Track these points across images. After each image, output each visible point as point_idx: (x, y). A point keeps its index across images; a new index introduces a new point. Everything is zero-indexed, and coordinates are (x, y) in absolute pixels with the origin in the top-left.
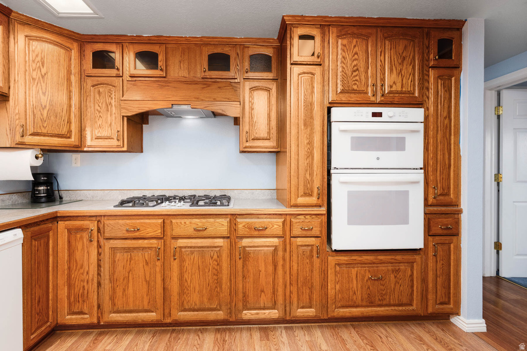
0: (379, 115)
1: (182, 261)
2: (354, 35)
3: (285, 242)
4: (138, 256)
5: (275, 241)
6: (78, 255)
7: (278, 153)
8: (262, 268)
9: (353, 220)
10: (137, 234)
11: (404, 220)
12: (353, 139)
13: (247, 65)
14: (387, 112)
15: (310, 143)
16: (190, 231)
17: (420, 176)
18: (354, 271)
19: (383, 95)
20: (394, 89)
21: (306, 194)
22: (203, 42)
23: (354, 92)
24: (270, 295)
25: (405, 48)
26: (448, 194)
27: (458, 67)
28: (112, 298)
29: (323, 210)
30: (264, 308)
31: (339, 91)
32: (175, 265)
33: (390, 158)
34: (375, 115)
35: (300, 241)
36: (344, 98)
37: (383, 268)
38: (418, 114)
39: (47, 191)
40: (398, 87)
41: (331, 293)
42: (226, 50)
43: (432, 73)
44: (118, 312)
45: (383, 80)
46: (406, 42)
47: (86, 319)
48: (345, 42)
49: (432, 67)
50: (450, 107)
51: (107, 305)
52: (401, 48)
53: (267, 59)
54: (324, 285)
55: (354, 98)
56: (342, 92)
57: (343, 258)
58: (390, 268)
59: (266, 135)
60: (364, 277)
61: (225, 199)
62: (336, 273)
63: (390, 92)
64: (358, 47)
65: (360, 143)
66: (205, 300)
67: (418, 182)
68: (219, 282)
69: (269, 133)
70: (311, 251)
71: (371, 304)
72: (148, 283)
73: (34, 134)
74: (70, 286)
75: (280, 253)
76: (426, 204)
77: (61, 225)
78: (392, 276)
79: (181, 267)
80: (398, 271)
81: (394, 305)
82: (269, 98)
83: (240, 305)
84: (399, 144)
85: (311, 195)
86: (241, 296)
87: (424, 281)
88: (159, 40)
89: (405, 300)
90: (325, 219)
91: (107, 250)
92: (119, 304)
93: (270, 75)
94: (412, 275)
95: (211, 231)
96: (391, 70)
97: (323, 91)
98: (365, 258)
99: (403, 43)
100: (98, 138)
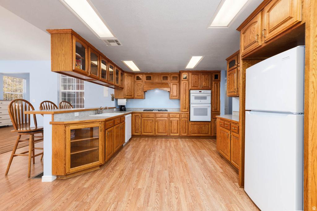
0: (201, 92)
1: (158, 123)
2: (195, 74)
3: (180, 119)
4: (149, 121)
5: (178, 119)
6: (137, 121)
7: (179, 99)
8: (175, 125)
9: (195, 114)
10: (149, 117)
11: (207, 115)
12: (195, 97)
13: (172, 79)
14: (203, 91)
15: (186, 98)
16: (160, 116)
17: (210, 105)
18: (195, 126)
19: (202, 87)
20: (204, 86)
22: (162, 74)
23: (196, 86)
24: (177, 130)
25: (207, 77)
26: (217, 109)
27: (220, 81)
28: (144, 130)
29: (188, 112)
30: (175, 133)
31: (192, 86)
32: (157, 123)
33: (203, 101)
34: (200, 92)
35: (183, 119)
36: (193, 88)
38: (210, 91)
39: (124, 108)
41: (190, 130)
42: (167, 75)
43: (213, 82)
44: (145, 133)
45: (202, 84)
46: (207, 76)
47: (138, 134)
48: (193, 76)
49: (214, 81)
50: (217, 90)
51: (143, 131)
52: (206, 77)
53: (177, 77)
54: (188, 129)
55: (195, 88)
56: (193, 87)
57: (193, 123)
58: (203, 125)
59: (176, 95)
60: (197, 127)
61: (167, 110)
62: (191, 126)
63: (204, 87)
64: (196, 77)
65: (197, 98)
66: (163, 131)
67: (209, 106)
68: (166, 128)
69: (177, 95)
70: (186, 121)
71: (199, 133)
72: (151, 127)
73: (127, 96)
74: (135, 127)
75: (179, 121)
76: (212, 112)
77: (134, 114)
78: (204, 127)
79: (158, 124)
80: (205, 126)
81: (204, 134)
82: (177, 87)
83: (170, 132)
84: (205, 98)
85: (186, 109)
86: (170, 130)
87: (211, 129)
88: (152, 74)
89: (207, 133)
90: (189, 114)
91: (143, 120)
92: (145, 131)
93: (177, 81)
94: (208, 127)
95: (164, 116)
96: (204, 82)
97: (189, 87)
98: (198, 123)
99: (206, 76)
100: (137, 96)
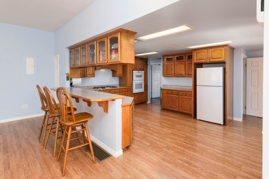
5: (126, 93)
9: (136, 88)
11: (142, 88)
14: (140, 71)
15: (130, 76)
16: (113, 92)
19: (139, 69)
21: (130, 85)
23: (136, 68)
26: (147, 84)
27: (147, 65)
33: (140, 78)
35: (129, 92)
36: (135, 69)
37: (139, 95)
38: (143, 72)
40: (141, 68)
43: (145, 65)
45: (139, 66)
57: (134, 94)
59: (121, 74)
60: (137, 97)
65: (137, 76)
67: (143, 82)
71: (138, 101)
73: (83, 75)
76: (144, 85)
80: (141, 96)
81: (140, 101)
82: (121, 67)
84: (141, 76)
87: (144, 97)
89: (142, 100)
90: (132, 88)
95: (117, 92)
97: (132, 68)
98: (137, 94)
99: (142, 61)
100: (89, 75)
